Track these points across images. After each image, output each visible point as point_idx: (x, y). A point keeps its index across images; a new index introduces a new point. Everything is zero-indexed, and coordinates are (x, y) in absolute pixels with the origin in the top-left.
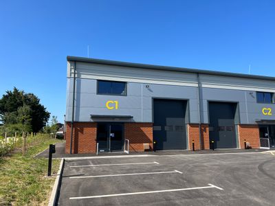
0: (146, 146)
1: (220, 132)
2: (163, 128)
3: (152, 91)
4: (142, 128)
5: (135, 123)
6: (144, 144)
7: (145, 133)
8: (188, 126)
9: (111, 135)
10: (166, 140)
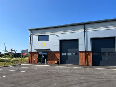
0: (56, 62)
1: (103, 56)
2: (67, 54)
3: (59, 37)
4: (55, 54)
5: (52, 52)
6: (55, 61)
7: (56, 56)
8: (79, 53)
9: (43, 57)
10: (68, 60)
